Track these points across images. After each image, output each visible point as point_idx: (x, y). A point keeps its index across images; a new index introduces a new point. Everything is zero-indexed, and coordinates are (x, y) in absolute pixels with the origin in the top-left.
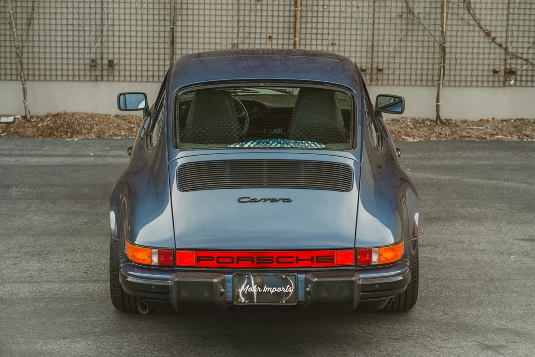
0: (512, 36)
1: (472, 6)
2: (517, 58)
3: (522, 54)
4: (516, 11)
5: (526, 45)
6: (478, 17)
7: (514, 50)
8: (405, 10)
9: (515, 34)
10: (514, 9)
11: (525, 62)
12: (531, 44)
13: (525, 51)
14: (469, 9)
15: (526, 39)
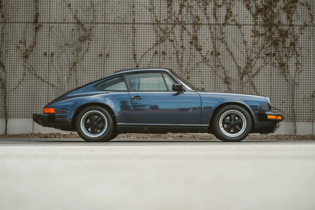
0: (273, 100)
1: (256, 87)
2: (276, 109)
3: (278, 107)
4: (274, 90)
5: (279, 104)
6: (258, 92)
7: (274, 106)
8: (228, 89)
9: (274, 99)
10: (273, 89)
11: (279, 111)
12: (281, 103)
13: (279, 106)
14: (254, 89)
15: (279, 101)
